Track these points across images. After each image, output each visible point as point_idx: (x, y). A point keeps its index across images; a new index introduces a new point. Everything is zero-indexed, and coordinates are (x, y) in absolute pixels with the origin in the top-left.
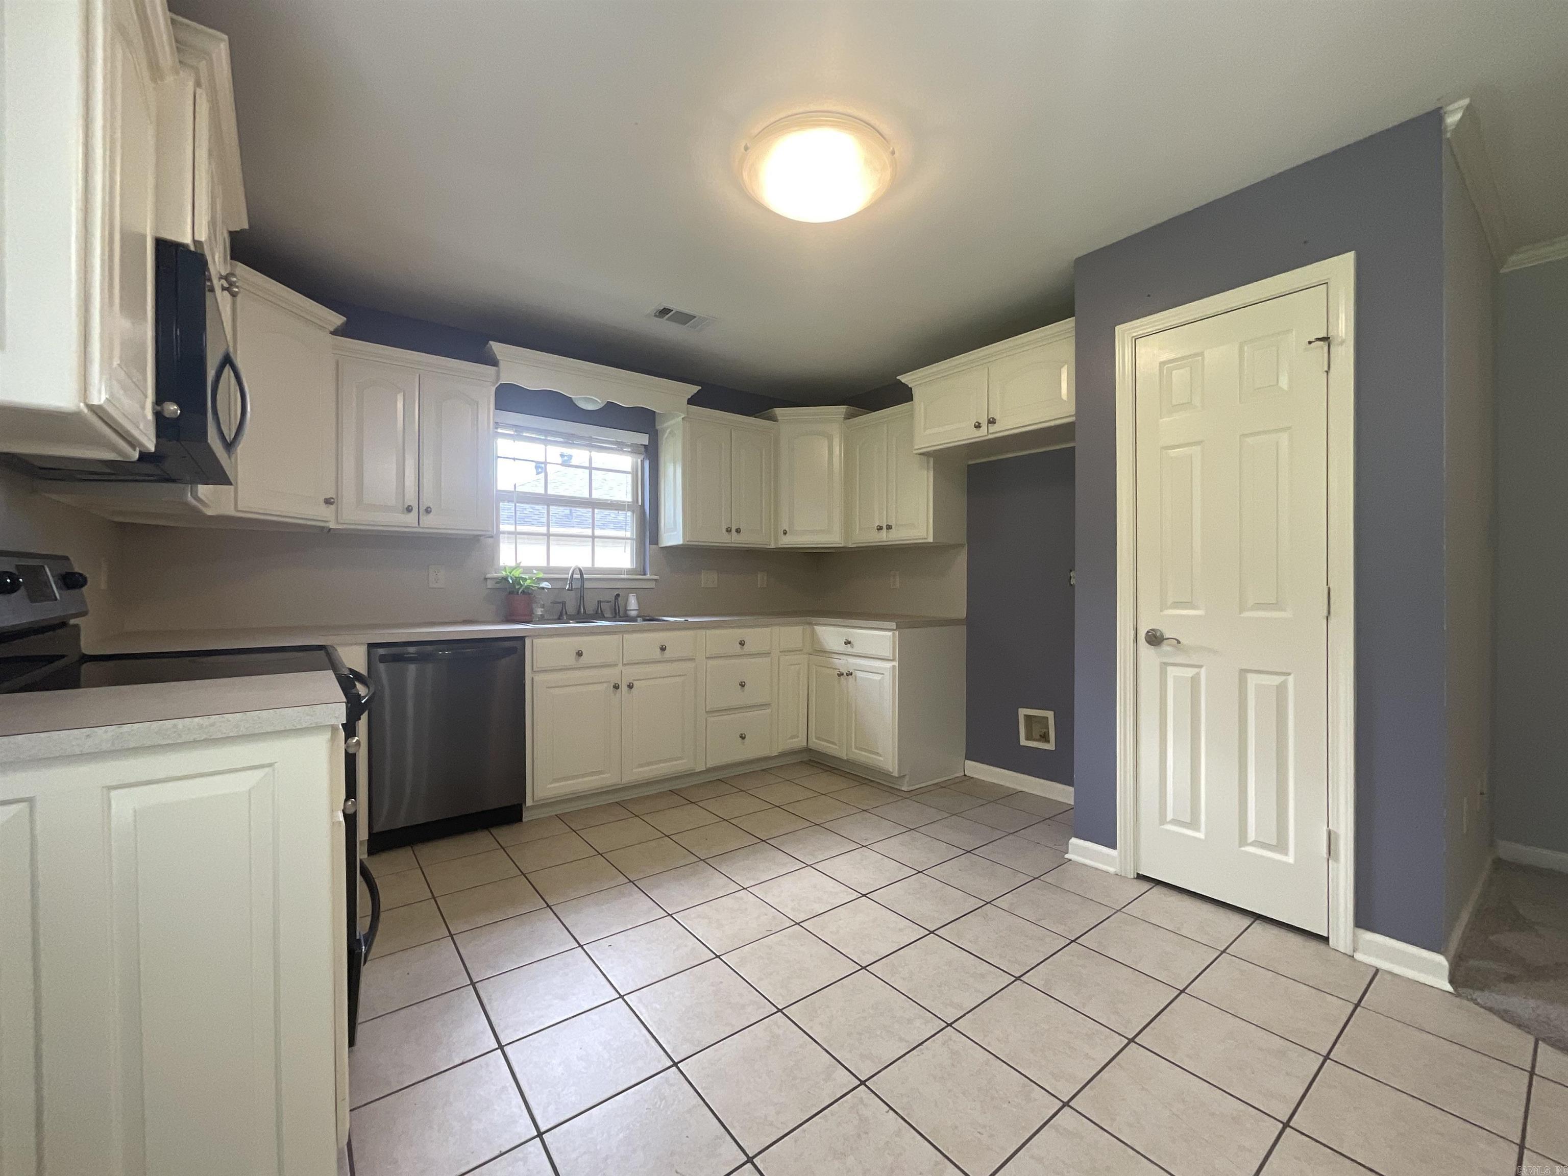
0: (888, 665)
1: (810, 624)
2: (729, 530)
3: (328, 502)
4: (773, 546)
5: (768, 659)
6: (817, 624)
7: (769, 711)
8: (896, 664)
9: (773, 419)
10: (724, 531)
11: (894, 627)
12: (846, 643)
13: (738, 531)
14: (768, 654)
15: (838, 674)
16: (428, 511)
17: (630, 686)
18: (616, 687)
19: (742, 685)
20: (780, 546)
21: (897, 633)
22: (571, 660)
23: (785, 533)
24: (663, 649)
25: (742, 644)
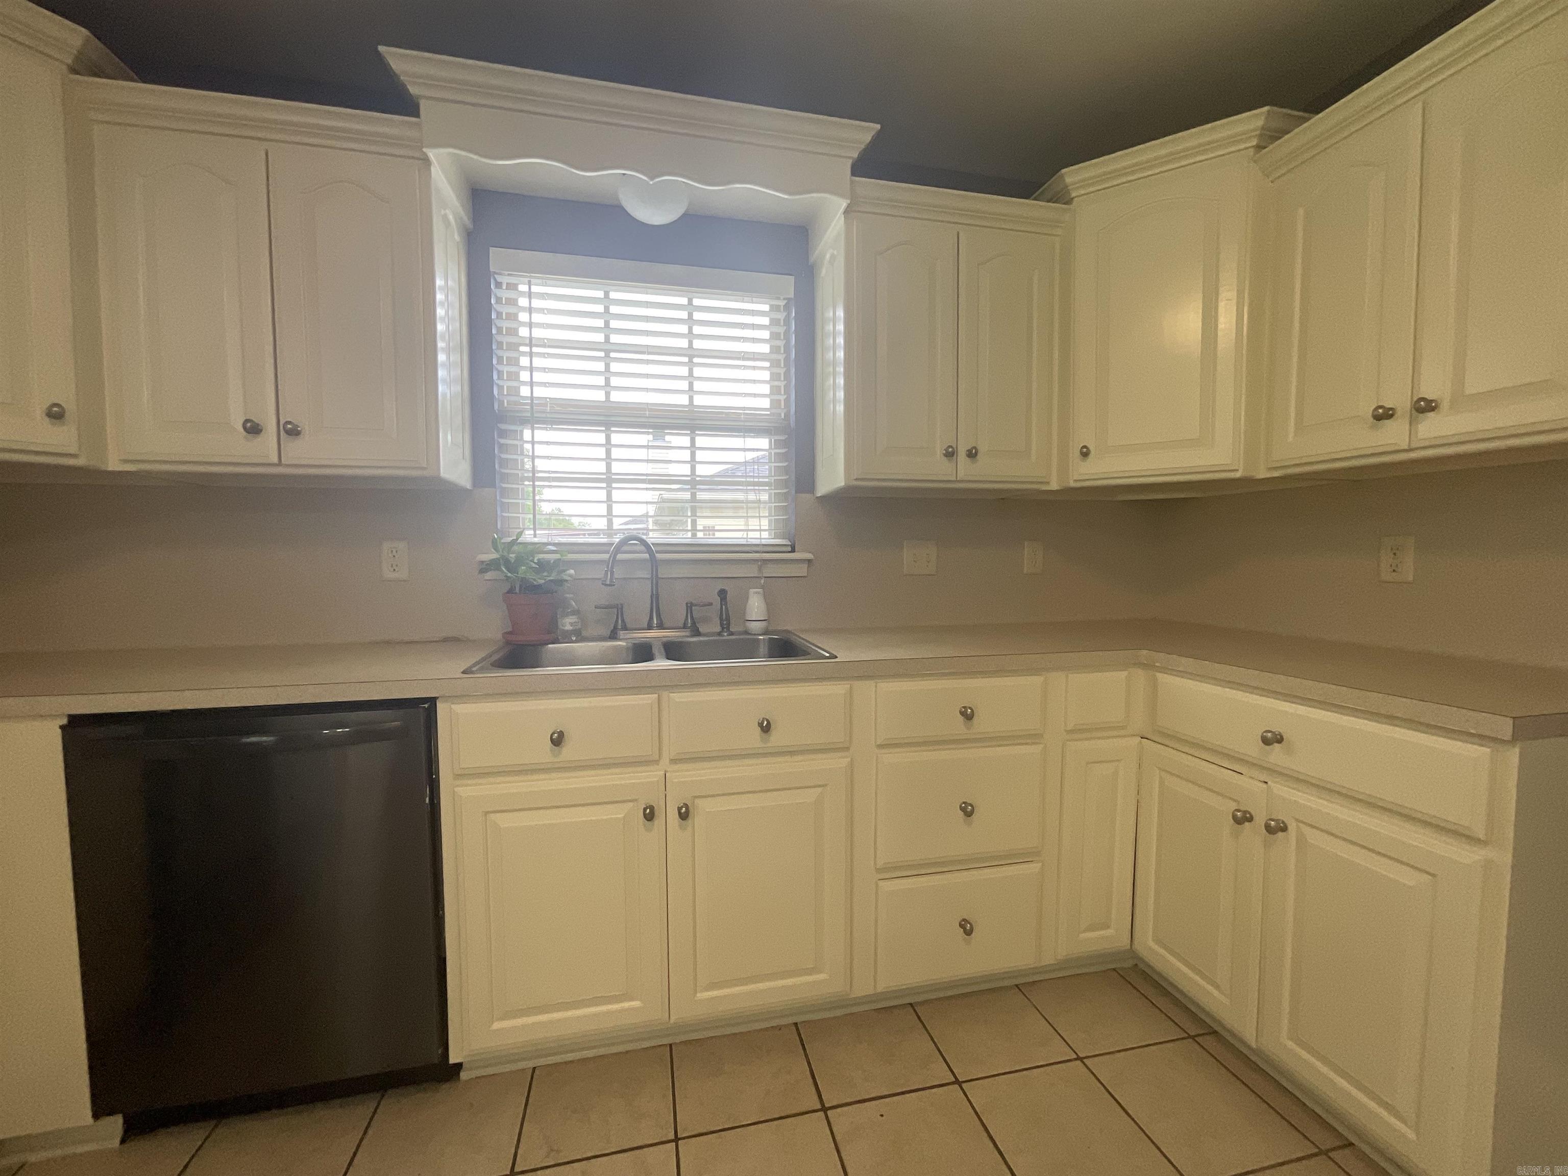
0: (1469, 855)
1: (1148, 666)
2: (950, 454)
3: (56, 414)
4: (1054, 486)
5: (1036, 749)
6: (1164, 670)
7: (1035, 867)
8: (1504, 858)
9: (1062, 198)
10: (939, 451)
11: (1507, 734)
12: (1266, 741)
13: (972, 454)
14: (1033, 738)
15: (1234, 817)
16: (294, 432)
17: (684, 815)
18: (650, 815)
19: (968, 811)
20: (1072, 484)
21: (1513, 755)
22: (543, 752)
23: (1085, 453)
24: (766, 728)
25: (968, 715)
